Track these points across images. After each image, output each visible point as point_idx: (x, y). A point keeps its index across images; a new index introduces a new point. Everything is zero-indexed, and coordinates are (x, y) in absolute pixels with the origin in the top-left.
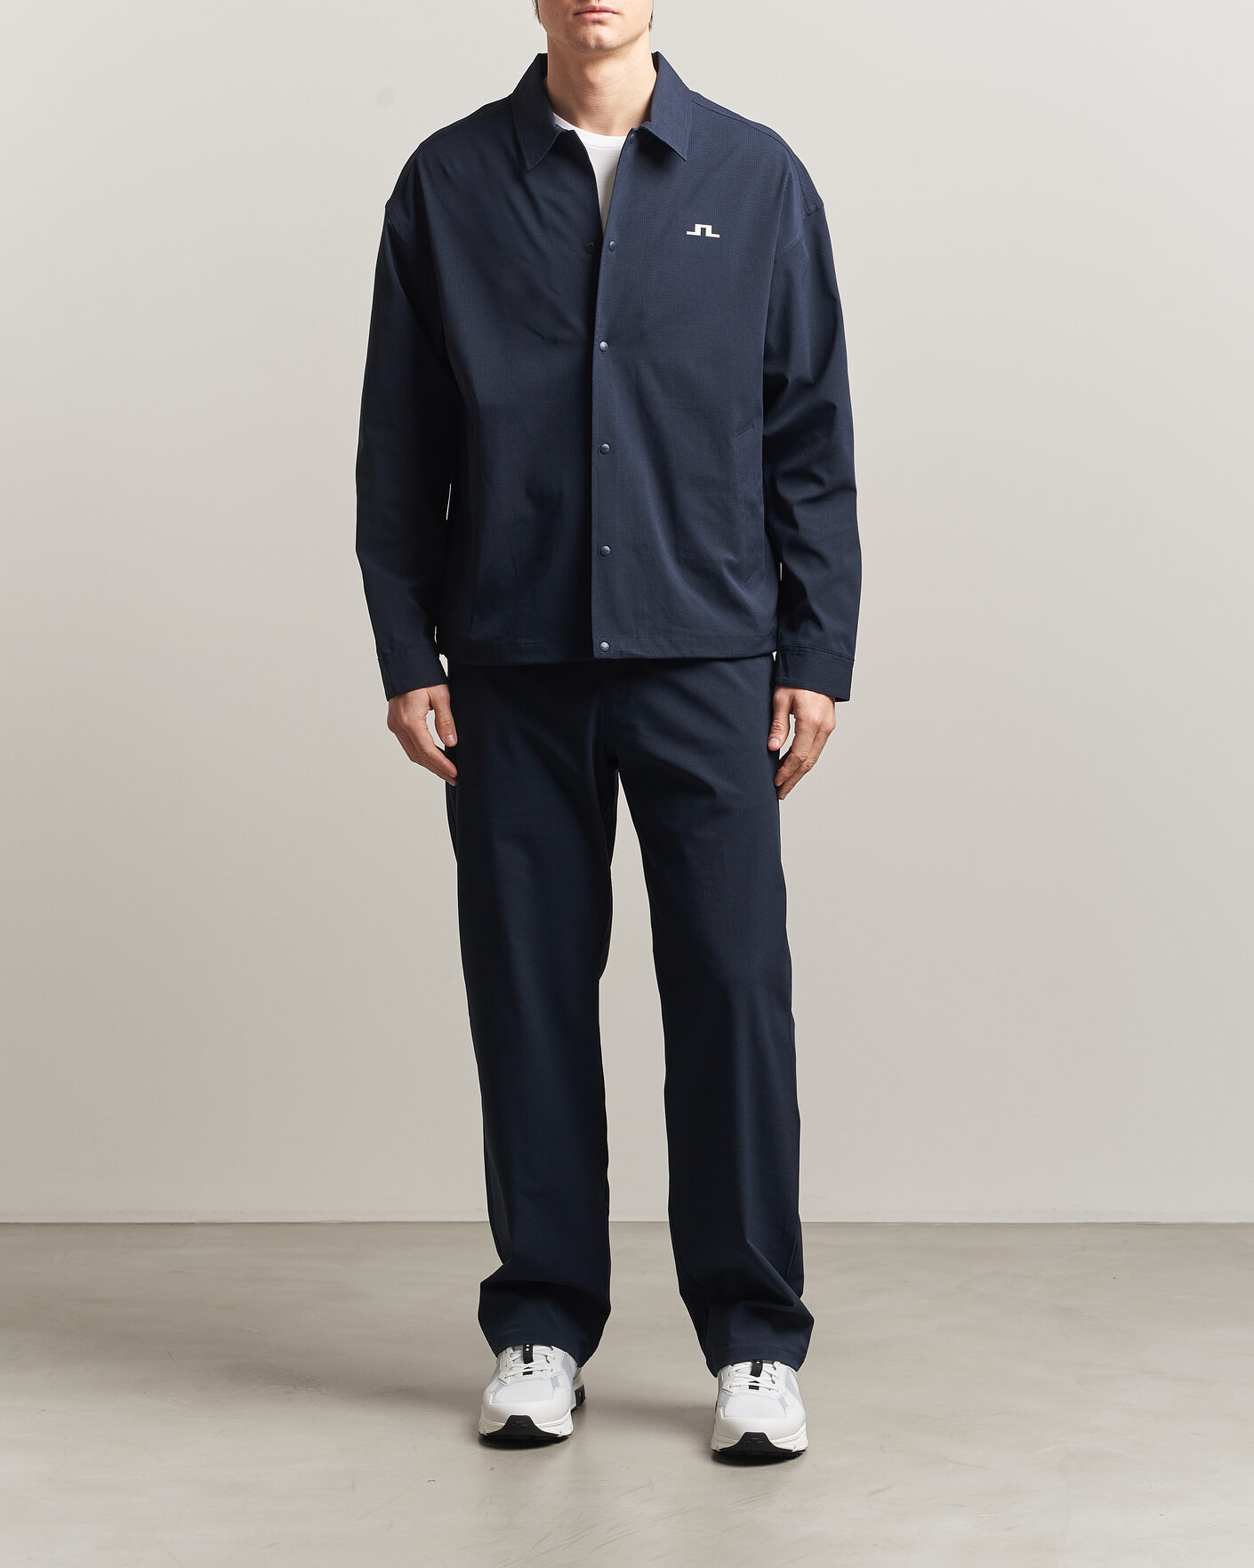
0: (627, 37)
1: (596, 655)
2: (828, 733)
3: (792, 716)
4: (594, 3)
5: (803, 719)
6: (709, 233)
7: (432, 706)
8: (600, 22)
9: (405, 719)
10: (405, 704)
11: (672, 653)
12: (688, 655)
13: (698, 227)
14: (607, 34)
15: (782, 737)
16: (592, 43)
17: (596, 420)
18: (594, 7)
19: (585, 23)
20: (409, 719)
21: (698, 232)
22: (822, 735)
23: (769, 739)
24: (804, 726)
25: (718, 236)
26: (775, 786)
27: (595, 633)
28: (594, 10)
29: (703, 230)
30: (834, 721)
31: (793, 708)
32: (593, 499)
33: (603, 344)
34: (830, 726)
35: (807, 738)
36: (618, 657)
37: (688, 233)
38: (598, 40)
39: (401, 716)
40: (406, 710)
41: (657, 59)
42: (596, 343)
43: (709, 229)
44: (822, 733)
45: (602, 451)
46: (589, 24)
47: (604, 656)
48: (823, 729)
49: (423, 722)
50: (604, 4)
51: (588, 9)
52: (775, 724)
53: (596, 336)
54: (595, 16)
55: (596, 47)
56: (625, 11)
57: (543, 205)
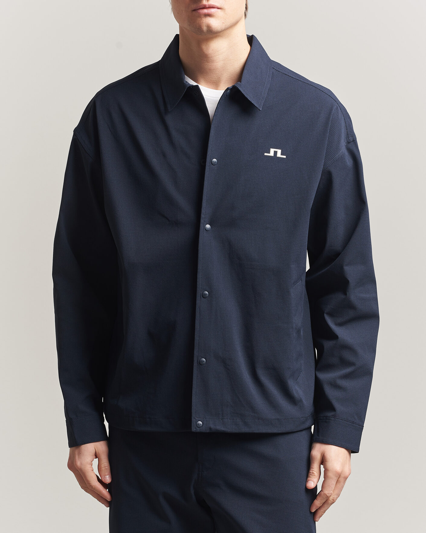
0: (228, 23)
1: (194, 429)
2: (346, 478)
3: (322, 466)
4: (205, 2)
5: (329, 470)
6: (279, 155)
7: (96, 456)
8: (209, 15)
9: (78, 464)
10: (79, 454)
11: (245, 429)
12: (256, 431)
13: (272, 151)
14: (215, 23)
15: (315, 480)
16: (205, 29)
17: (200, 276)
18: (205, 5)
19: (200, 16)
20: (81, 464)
21: (272, 154)
22: (341, 479)
23: (306, 481)
24: (330, 474)
25: (285, 157)
26: (311, 512)
27: (193, 415)
28: (205, 7)
29: (275, 153)
30: (350, 470)
31: (323, 461)
32: (196, 327)
33: (208, 226)
34: (347, 474)
35: (332, 482)
36: (208, 431)
37: (266, 154)
38: (209, 27)
39: (75, 462)
40: (79, 457)
41: (251, 39)
42: (201, 225)
43: (279, 152)
44: (341, 478)
45: (204, 296)
46: (203, 16)
47: (198, 430)
48: (342, 476)
49: (90, 466)
50: (211, 2)
51: (201, 7)
52: (311, 471)
53: (202, 221)
54: (205, 11)
55: (208, 31)
56: (225, 7)
57: (174, 133)
